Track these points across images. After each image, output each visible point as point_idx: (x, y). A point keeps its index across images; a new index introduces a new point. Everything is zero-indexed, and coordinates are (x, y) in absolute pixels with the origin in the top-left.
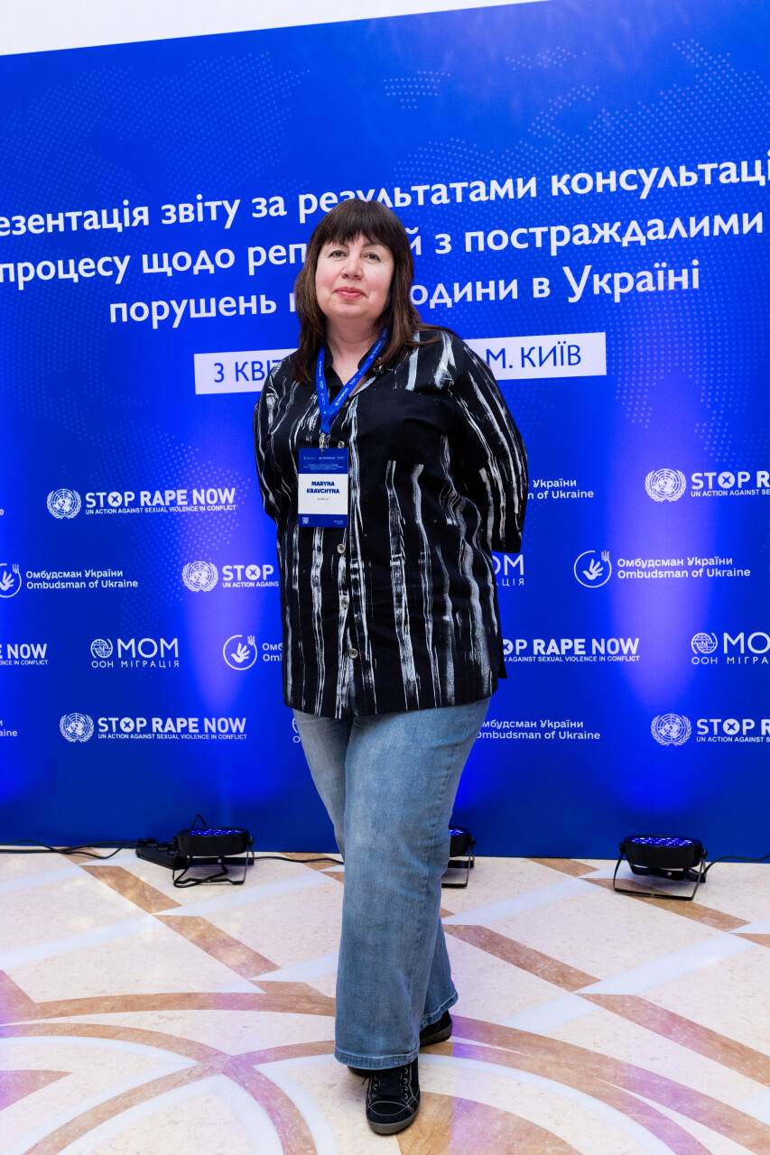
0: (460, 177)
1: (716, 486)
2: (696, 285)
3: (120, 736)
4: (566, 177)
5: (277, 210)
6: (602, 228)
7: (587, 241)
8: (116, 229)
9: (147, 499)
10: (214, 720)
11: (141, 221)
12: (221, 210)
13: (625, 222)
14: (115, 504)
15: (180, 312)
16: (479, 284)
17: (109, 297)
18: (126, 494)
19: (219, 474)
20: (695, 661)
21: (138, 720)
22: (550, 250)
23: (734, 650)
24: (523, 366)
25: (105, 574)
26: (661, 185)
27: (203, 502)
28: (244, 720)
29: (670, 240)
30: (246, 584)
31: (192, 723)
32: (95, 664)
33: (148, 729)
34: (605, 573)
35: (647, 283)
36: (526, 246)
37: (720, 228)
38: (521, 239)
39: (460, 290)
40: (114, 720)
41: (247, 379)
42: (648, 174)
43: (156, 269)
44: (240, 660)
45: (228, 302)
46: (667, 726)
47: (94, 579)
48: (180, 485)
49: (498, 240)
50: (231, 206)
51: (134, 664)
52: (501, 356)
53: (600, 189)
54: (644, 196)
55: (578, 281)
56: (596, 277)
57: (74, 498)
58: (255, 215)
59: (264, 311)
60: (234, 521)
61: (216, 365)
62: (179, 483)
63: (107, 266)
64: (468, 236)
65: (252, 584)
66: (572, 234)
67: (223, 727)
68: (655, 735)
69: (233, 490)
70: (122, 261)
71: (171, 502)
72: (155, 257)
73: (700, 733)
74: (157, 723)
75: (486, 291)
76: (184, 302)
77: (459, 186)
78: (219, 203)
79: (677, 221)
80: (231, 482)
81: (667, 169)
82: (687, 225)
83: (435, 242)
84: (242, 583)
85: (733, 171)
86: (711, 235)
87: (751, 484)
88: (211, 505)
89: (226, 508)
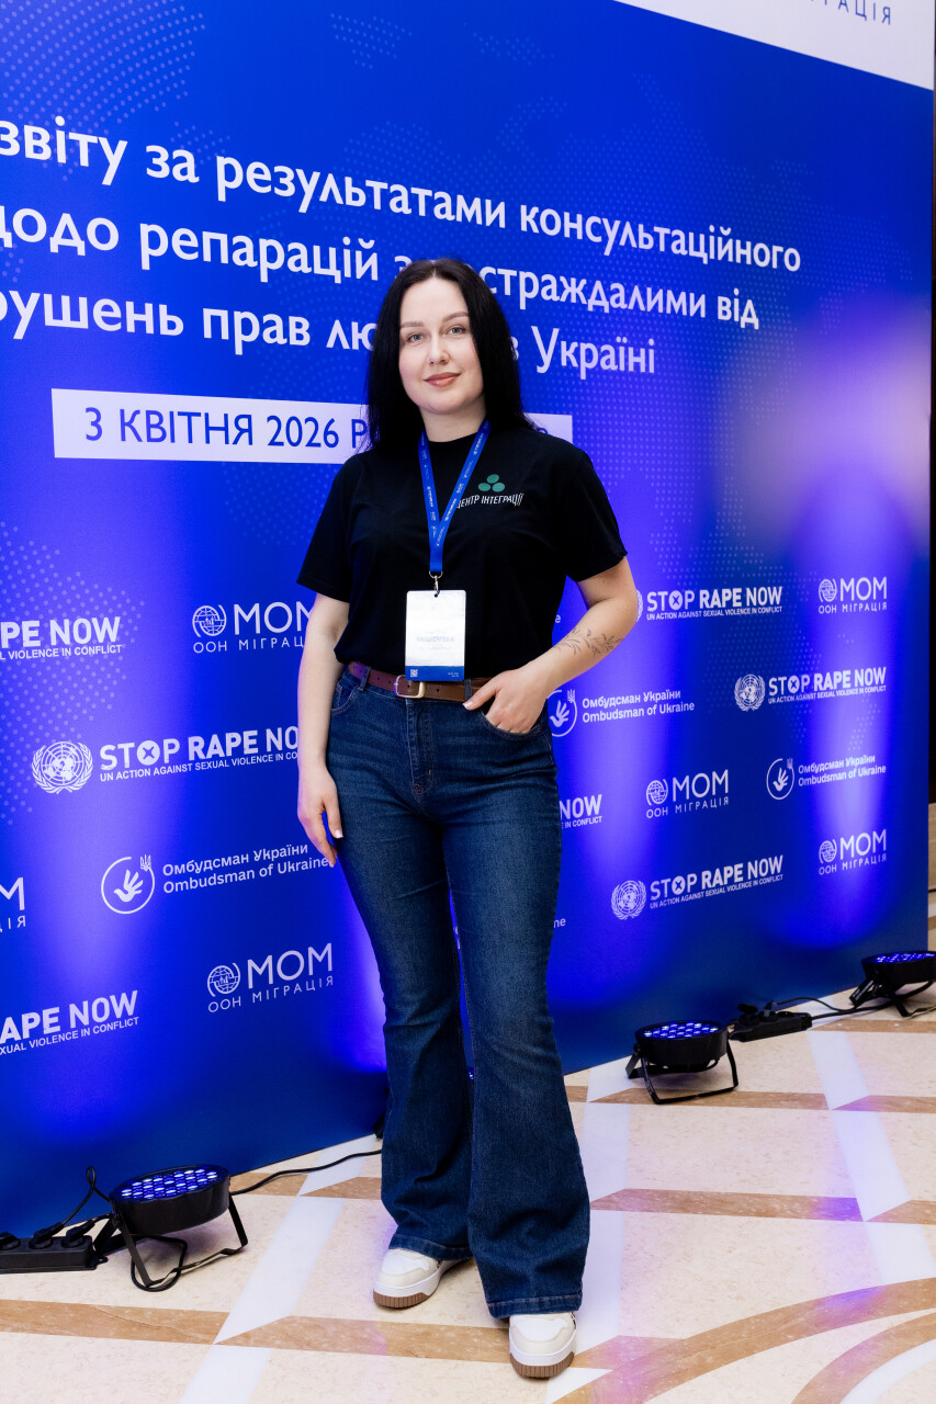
0: (423, 181)
2: (652, 370)
4: (535, 210)
5: (184, 172)
6: (569, 284)
7: (554, 297)
12: (96, 152)
13: (590, 282)
15: (26, 313)
19: (94, 593)
20: (650, 814)
22: (518, 302)
26: (622, 243)
27: (67, 641)
28: (135, 993)
29: (631, 311)
30: (137, 773)
31: (49, 1018)
34: (571, 717)
35: (610, 359)
37: (672, 306)
41: (139, 439)
42: (611, 225)
44: (126, 898)
45: (107, 308)
46: (625, 897)
48: (27, 613)
50: (113, 151)
53: (567, 234)
54: (607, 252)
55: (546, 347)
56: (564, 344)
58: (150, 172)
59: (164, 331)
60: (118, 670)
61: (88, 410)
62: (25, 608)
65: (147, 772)
66: (541, 285)
67: (101, 1012)
68: (614, 910)
69: (117, 619)
71: (10, 641)
73: (652, 898)
76: (34, 297)
77: (422, 193)
78: (94, 139)
79: (636, 289)
80: (114, 608)
81: (628, 224)
82: (644, 296)
83: (395, 266)
84: (132, 772)
85: (682, 241)
86: (664, 312)
87: (695, 606)
88: (81, 646)
89: (105, 650)
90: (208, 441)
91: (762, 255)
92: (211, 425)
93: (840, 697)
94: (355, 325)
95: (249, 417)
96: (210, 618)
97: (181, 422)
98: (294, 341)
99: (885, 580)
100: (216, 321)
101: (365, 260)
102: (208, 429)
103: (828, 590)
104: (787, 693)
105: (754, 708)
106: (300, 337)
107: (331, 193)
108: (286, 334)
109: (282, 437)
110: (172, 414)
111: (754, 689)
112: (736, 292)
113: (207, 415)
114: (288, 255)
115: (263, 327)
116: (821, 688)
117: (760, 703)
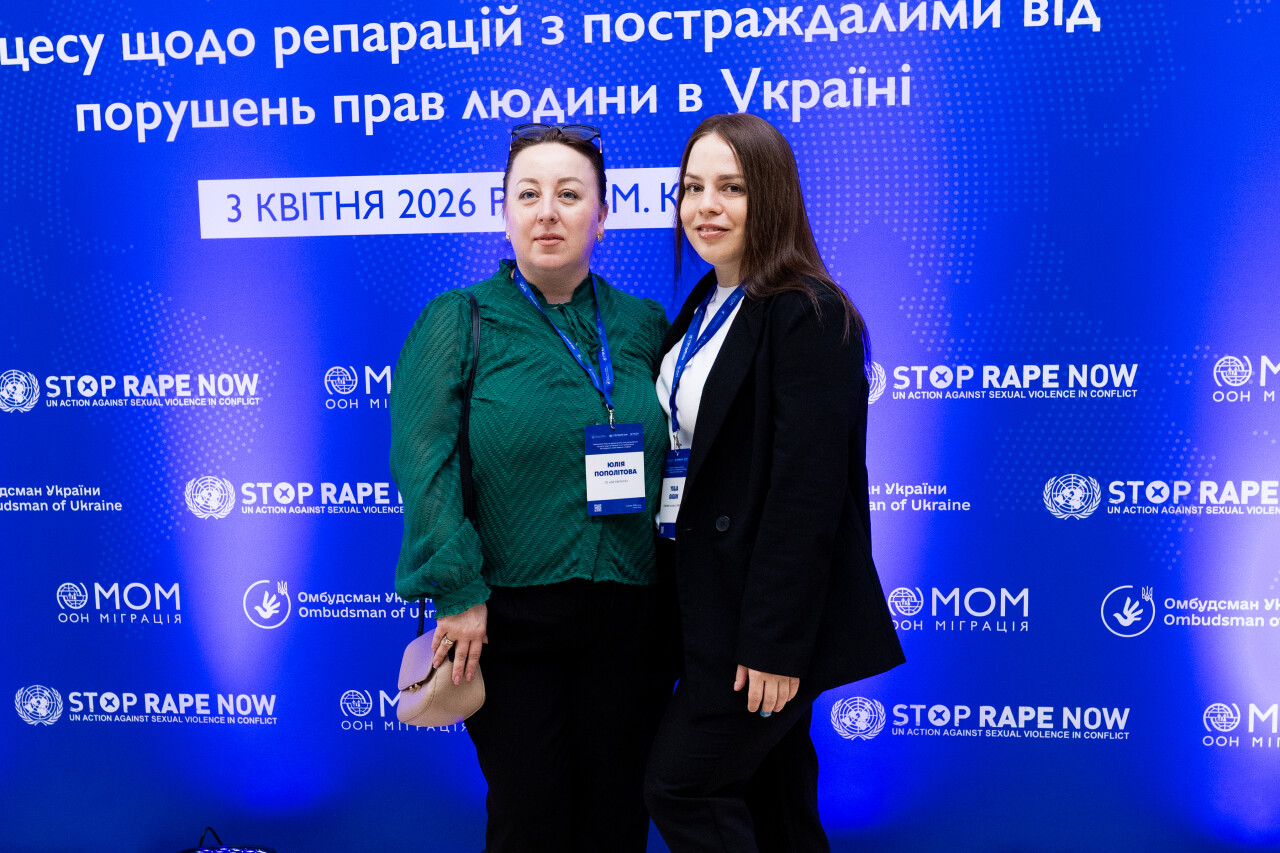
1: (927, 385)
2: (906, 101)
3: (101, 718)
6: (777, 15)
7: (755, 33)
9: (134, 387)
10: (231, 697)
13: (810, 7)
14: (88, 393)
15: (176, 119)
16: (603, 90)
17: (75, 94)
18: (104, 378)
19: (236, 353)
21: (125, 696)
22: (703, 45)
23: (946, 611)
24: (664, 210)
25: (75, 492)
27: (213, 393)
29: (871, 34)
30: (274, 510)
31: (200, 701)
32: (63, 618)
33: (139, 709)
35: (838, 96)
36: (669, 36)
37: (942, 20)
39: (577, 99)
40: (91, 695)
41: (275, 219)
43: (141, 55)
44: (266, 615)
45: (245, 107)
46: (853, 714)
47: (59, 498)
48: (180, 368)
49: (630, 27)
51: (118, 619)
52: (633, 193)
55: (742, 90)
56: (767, 85)
57: (28, 383)
60: (256, 420)
61: (229, 196)
62: (178, 364)
63: (71, 49)
64: (589, 19)
65: (283, 510)
66: (735, 22)
67: (244, 707)
68: (836, 726)
69: (256, 376)
70: (92, 43)
71: (167, 391)
72: (140, 37)
73: (897, 723)
74: (151, 701)
75: (612, 100)
76: (183, 105)
79: (883, 7)
80: (253, 366)
82: (895, 14)
83: (542, 28)
84: (269, 508)
86: (929, 28)
87: (975, 383)
88: (225, 397)
89: (246, 401)
90: (339, 217)
92: (341, 203)
93: (1253, 515)
94: (494, 94)
95: (380, 193)
96: (341, 378)
97: (313, 202)
98: (426, 116)
100: (346, 106)
101: (506, 26)
102: (339, 206)
103: (1231, 371)
104: (1145, 502)
105: (1079, 517)
106: (433, 112)
108: (418, 109)
109: (414, 210)
110: (304, 195)
111: (1079, 493)
113: (338, 194)
114: (420, 34)
115: (394, 106)
116: (1213, 500)
117: (1091, 510)
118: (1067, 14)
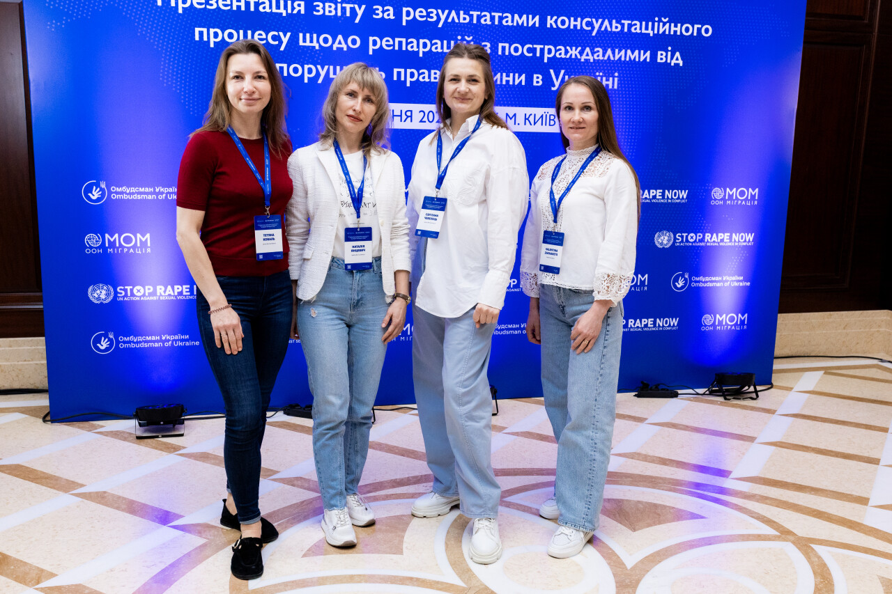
0: (498, 10)
2: (616, 87)
4: (555, 18)
5: (388, 15)
6: (572, 50)
7: (563, 56)
8: (282, 14)
11: (299, 11)
12: (353, 10)
13: (584, 48)
15: (323, 73)
16: (504, 74)
22: (544, 59)
24: (525, 124)
26: (603, 29)
29: (606, 61)
36: (531, 55)
37: (630, 57)
38: (529, 50)
42: (597, 22)
43: (308, 44)
49: (516, 50)
50: (360, 9)
52: (514, 118)
53: (572, 27)
54: (594, 34)
55: (557, 78)
58: (374, 16)
63: (274, 38)
64: (500, 45)
66: (556, 51)
70: (285, 36)
72: (308, 35)
75: (508, 79)
76: (326, 67)
77: (497, 15)
78: (352, 6)
79: (609, 50)
81: (606, 21)
82: (614, 53)
85: (638, 26)
86: (625, 60)
91: (687, 30)
93: (721, 246)
95: (411, 111)
98: (433, 80)
99: (757, 190)
100: (399, 73)
103: (717, 193)
104: (687, 241)
105: (666, 247)
106: (435, 78)
107: (453, 18)
108: (429, 77)
109: (425, 119)
111: (666, 238)
112: (670, 48)
114: (432, 45)
115: (419, 75)
116: (709, 240)
117: (670, 245)
118: (672, 59)
